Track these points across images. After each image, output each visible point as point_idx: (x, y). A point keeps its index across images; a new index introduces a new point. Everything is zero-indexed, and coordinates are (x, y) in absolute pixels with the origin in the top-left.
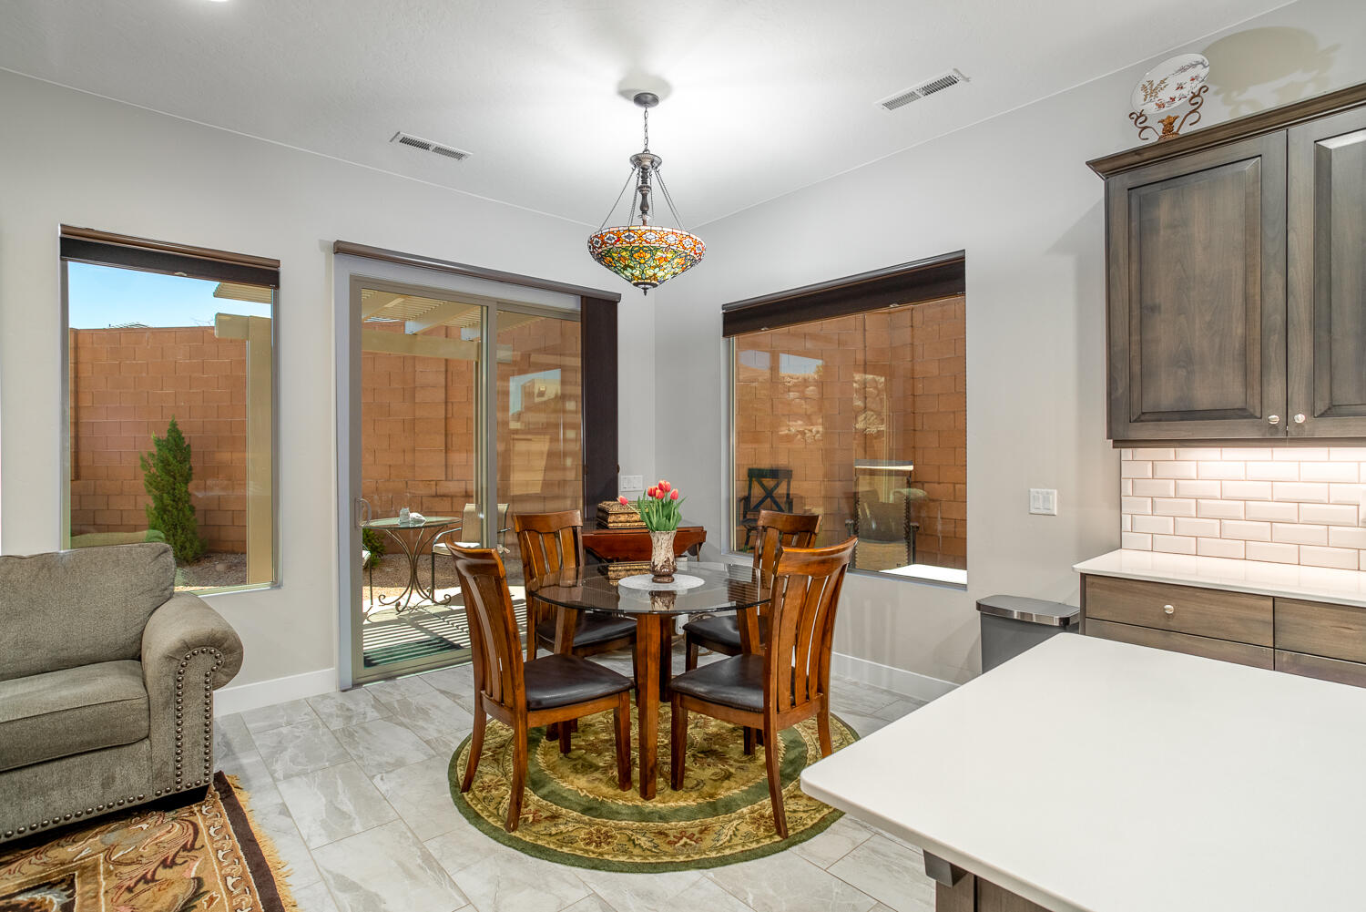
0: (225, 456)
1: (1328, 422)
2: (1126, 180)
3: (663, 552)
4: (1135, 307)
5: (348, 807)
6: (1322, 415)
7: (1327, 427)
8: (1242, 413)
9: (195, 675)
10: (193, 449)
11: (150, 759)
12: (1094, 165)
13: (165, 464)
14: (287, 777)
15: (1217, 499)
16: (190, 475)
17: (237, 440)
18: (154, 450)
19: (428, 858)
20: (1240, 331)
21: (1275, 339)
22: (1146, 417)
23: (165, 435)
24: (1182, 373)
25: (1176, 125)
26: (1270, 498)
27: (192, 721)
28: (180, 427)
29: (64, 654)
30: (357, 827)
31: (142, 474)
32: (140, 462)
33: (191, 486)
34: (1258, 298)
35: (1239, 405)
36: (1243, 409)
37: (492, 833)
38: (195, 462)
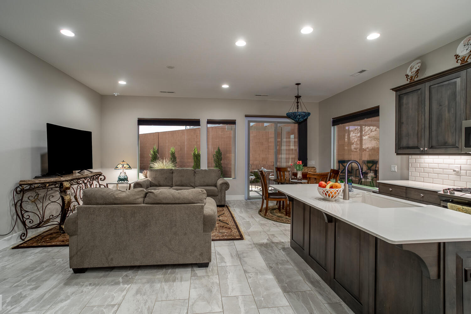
0: (228, 155)
1: (431, 150)
2: (399, 93)
3: (299, 175)
4: (400, 122)
5: (243, 211)
6: (430, 148)
7: (431, 151)
8: (418, 148)
9: (223, 188)
10: (222, 153)
11: (218, 199)
12: (393, 89)
13: (217, 156)
14: (235, 207)
15: (427, 168)
16: (221, 159)
17: (230, 152)
18: (215, 153)
19: (252, 217)
20: (417, 129)
21: (423, 130)
22: (401, 148)
23: (217, 150)
24: (407, 138)
25: (413, 78)
26: (438, 168)
27: (223, 195)
28: (220, 149)
29: (208, 184)
30: (244, 213)
31: (213, 158)
32: (213, 156)
33: (222, 162)
34: (420, 121)
35: (417, 146)
36: (417, 147)
37: (262, 216)
38: (222, 156)
